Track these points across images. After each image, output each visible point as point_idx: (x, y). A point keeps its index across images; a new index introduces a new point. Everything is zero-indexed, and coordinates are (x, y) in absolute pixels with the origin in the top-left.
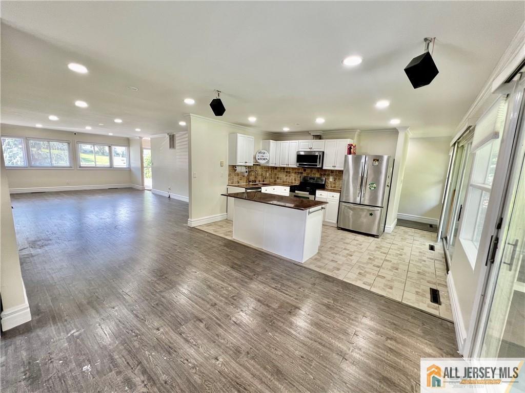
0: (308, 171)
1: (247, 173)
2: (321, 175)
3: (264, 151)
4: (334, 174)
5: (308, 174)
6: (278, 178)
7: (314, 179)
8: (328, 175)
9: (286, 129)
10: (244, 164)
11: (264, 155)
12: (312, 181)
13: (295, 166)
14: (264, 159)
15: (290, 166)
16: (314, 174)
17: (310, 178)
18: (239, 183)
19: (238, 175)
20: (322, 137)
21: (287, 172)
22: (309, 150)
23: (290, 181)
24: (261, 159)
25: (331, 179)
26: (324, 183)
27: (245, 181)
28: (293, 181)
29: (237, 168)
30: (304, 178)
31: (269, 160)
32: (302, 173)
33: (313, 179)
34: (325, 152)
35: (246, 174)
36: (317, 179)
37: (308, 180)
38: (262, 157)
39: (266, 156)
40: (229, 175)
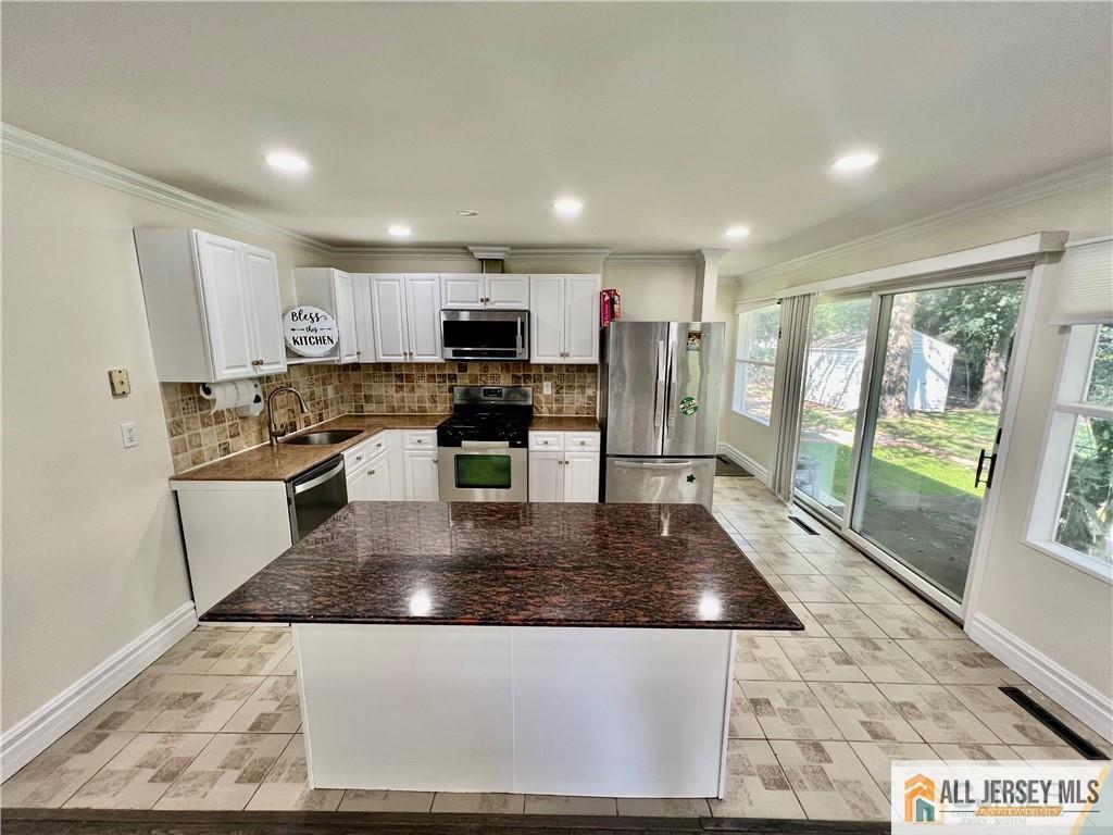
0: (475, 370)
1: (261, 405)
2: (516, 378)
3: (314, 310)
4: (555, 373)
5: (474, 378)
6: (368, 399)
7: (500, 395)
8: (539, 379)
9: (399, 231)
10: (249, 371)
11: (316, 325)
12: (493, 400)
13: (438, 359)
14: (321, 340)
15: (417, 359)
16: (495, 377)
17: (488, 392)
18: (226, 450)
19: (219, 418)
20: (507, 264)
21: (400, 377)
22: (480, 306)
23: (416, 406)
24: (307, 340)
25: (547, 389)
26: (530, 402)
27: (253, 436)
28: (427, 405)
29: (217, 393)
30: (467, 392)
31: (338, 343)
32: (453, 377)
33: (497, 393)
34: (531, 311)
35: (257, 410)
36: (508, 394)
37: (479, 399)
38: (309, 334)
39: (325, 326)
40: (175, 428)
